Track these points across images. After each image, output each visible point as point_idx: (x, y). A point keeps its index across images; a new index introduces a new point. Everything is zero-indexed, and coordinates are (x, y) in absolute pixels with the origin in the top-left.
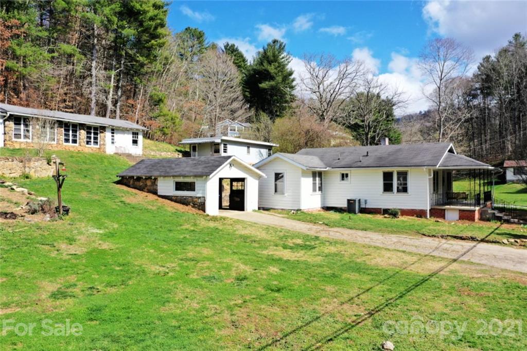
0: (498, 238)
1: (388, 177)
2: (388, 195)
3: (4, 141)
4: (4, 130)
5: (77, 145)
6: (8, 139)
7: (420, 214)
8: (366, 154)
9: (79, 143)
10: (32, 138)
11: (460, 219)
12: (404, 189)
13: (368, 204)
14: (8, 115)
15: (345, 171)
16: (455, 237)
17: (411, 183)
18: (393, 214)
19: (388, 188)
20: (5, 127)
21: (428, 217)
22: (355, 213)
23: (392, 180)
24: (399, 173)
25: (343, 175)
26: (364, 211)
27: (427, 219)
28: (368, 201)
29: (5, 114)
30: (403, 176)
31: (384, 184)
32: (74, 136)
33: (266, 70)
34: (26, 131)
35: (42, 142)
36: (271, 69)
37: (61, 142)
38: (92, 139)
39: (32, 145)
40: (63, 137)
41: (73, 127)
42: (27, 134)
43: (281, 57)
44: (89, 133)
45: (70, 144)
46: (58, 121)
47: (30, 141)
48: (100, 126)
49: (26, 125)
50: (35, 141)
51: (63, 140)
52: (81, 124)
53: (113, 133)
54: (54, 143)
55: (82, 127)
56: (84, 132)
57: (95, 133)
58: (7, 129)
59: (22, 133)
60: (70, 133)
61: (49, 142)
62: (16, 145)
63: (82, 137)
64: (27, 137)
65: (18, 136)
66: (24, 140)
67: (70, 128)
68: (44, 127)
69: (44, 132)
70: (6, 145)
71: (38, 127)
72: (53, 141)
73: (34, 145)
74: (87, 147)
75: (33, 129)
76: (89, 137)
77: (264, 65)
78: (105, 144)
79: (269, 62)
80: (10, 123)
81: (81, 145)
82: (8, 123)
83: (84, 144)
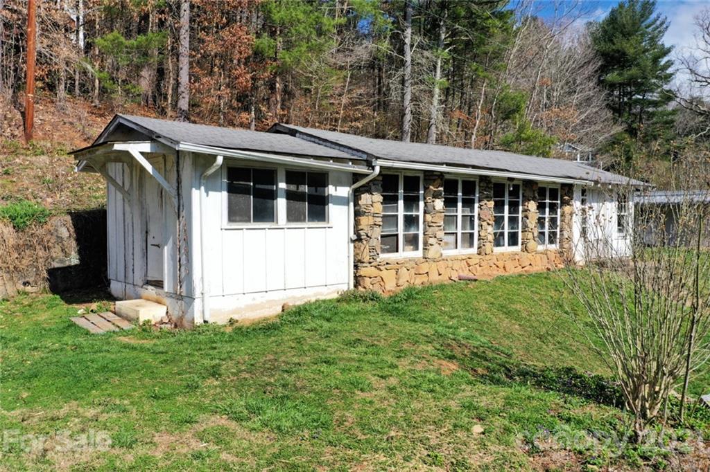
3: (356, 267)
4: (357, 223)
5: (517, 249)
6: (366, 258)
9: (524, 243)
10: (425, 244)
14: (378, 170)
20: (357, 214)
29: (362, 169)
32: (513, 221)
33: (618, 51)
34: (411, 221)
35: (450, 253)
36: (629, 48)
37: (489, 247)
38: (547, 224)
39: (425, 267)
40: (491, 230)
41: (511, 194)
42: (412, 232)
43: (643, 24)
44: (541, 207)
45: (506, 249)
46: (483, 178)
47: (419, 254)
48: (563, 185)
49: (411, 202)
50: (432, 253)
51: (491, 238)
52: (529, 184)
53: (583, 202)
54: (474, 250)
55: (528, 193)
56: (532, 206)
57: (553, 208)
58: (364, 221)
59: (401, 231)
60: (506, 214)
61: (464, 251)
62: (389, 276)
63: (532, 223)
64: (412, 241)
65: (390, 243)
66: (405, 254)
67: (507, 199)
68: (451, 203)
69: (449, 220)
70: (358, 280)
71: (439, 204)
72: (471, 245)
73: (433, 268)
74: (537, 253)
75: (425, 212)
76: (541, 222)
77: (615, 40)
78: (569, 239)
79: (624, 35)
80: (374, 201)
81: (525, 249)
82: (365, 198)
83: (532, 244)
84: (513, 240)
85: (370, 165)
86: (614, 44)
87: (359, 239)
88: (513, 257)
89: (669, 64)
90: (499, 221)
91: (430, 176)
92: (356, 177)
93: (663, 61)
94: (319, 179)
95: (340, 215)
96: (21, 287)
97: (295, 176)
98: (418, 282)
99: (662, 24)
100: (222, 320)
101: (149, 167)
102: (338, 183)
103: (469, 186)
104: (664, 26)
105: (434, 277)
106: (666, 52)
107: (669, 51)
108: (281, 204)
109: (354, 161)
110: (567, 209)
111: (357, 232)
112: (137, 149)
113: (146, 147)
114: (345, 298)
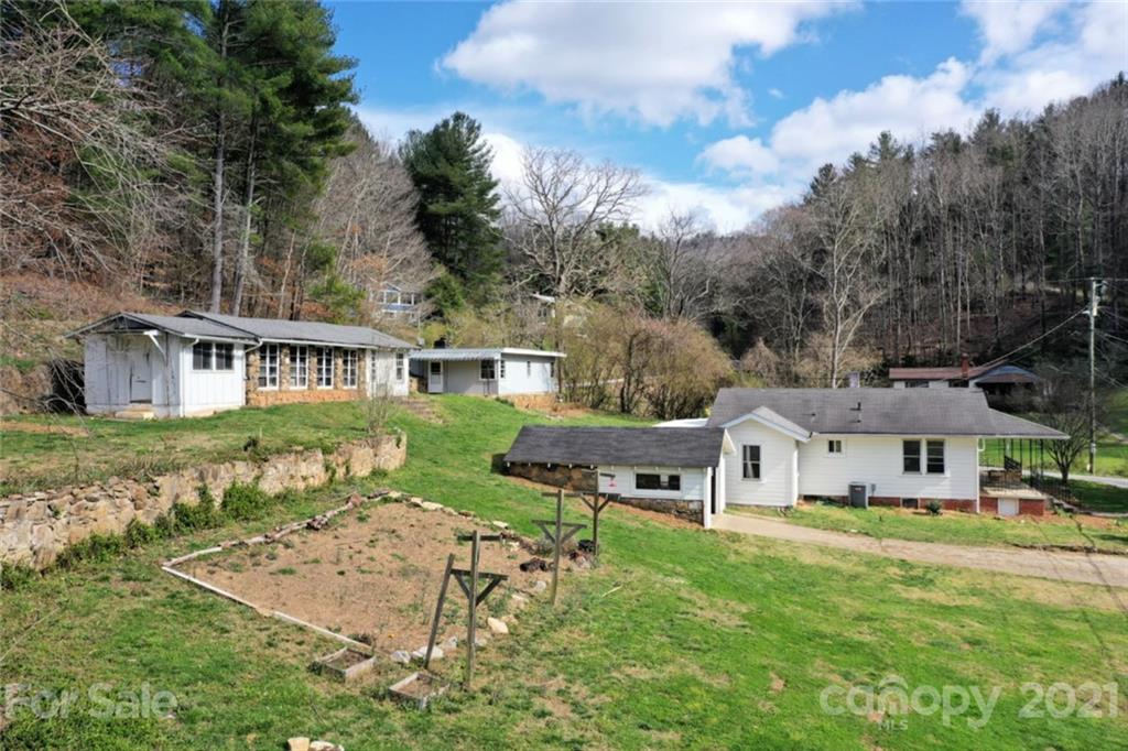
0: (1110, 545)
1: (911, 449)
2: (912, 477)
3: (247, 393)
4: (247, 370)
5: (331, 387)
6: (252, 389)
7: (964, 506)
8: (857, 406)
9: (335, 384)
10: (280, 382)
11: (1020, 513)
12: (937, 467)
13: (877, 489)
14: (261, 343)
15: (835, 437)
16: (1062, 548)
17: (950, 457)
18: (932, 508)
19: (911, 465)
20: (248, 365)
21: (978, 511)
22: (864, 507)
23: (919, 454)
24: (930, 443)
25: (831, 443)
26: (874, 502)
27: (976, 514)
28: (877, 486)
29: (252, 343)
30: (936, 449)
31: (905, 459)
32: (328, 371)
33: (442, 176)
34: (273, 370)
35: (292, 388)
36: (454, 174)
37: (314, 385)
38: (349, 373)
39: (280, 396)
40: (315, 376)
41: (327, 354)
42: (273, 376)
43: (470, 149)
44: (345, 362)
45: (324, 387)
46: (310, 346)
47: (276, 388)
48: (359, 349)
49: (273, 359)
50: (284, 387)
51: (315, 380)
52: (337, 348)
53: (373, 359)
54: (306, 387)
55: (337, 353)
56: (340, 361)
57: (353, 362)
58: (252, 369)
59: (268, 376)
60: (324, 367)
61: (299, 388)
62: (262, 398)
63: (340, 372)
64: (273, 381)
65: (263, 381)
66: (269, 388)
67: (324, 357)
68: (293, 360)
69: (293, 369)
70: (247, 401)
71: (287, 360)
72: (304, 384)
73: (283, 396)
74: (343, 390)
75: (280, 365)
76: (345, 371)
77: (439, 165)
78: (364, 382)
79: (448, 160)
80: (255, 358)
81: (336, 388)
82: (252, 357)
83: (340, 385)
84: (328, 382)
85: (256, 341)
86: (437, 168)
87: (249, 379)
88: (328, 392)
89: (496, 198)
90: (320, 370)
91: (282, 346)
92: (246, 347)
93: (491, 194)
94: (230, 347)
95: (239, 364)
96: (21, 410)
97: (220, 346)
98: (278, 402)
99: (489, 151)
100: (190, 416)
101: (156, 343)
102: (238, 349)
103: (303, 350)
104: (490, 155)
105: (285, 401)
106: (492, 185)
107: (495, 184)
108: (214, 360)
109: (249, 339)
110: (362, 363)
111: (247, 374)
112: (152, 334)
113: (155, 333)
114: (242, 408)
